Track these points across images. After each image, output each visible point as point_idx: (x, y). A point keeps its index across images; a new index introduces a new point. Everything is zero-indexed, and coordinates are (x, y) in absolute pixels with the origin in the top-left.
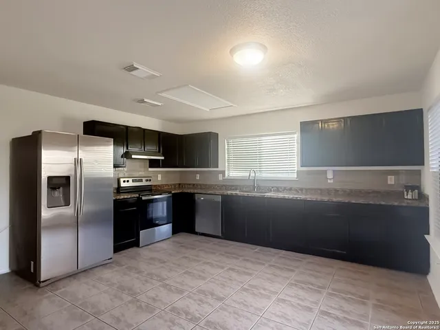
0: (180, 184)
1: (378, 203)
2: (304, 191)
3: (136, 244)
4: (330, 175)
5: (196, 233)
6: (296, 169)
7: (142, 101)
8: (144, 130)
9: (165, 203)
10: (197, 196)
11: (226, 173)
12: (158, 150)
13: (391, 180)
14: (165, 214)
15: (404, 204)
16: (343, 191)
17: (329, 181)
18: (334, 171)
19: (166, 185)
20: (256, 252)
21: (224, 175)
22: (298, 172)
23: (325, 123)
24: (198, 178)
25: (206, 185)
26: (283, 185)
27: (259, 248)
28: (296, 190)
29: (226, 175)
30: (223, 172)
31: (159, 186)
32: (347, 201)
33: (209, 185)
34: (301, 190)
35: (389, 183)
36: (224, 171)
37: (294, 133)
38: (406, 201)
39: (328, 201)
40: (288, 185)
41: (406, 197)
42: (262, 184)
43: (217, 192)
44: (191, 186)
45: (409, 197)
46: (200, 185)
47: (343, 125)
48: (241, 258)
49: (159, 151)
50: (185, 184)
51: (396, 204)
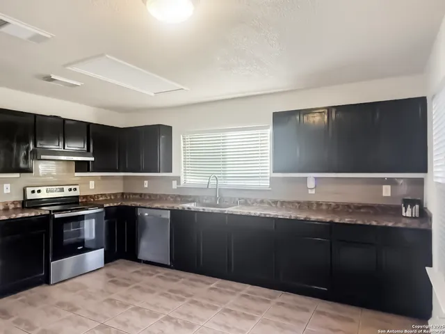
0: (123, 194)
1: (368, 224)
2: (279, 204)
3: (46, 281)
4: (311, 184)
5: (139, 261)
6: (269, 175)
7: (49, 79)
8: (64, 120)
9: (94, 220)
10: (139, 212)
11: (182, 179)
12: (86, 149)
13: (387, 191)
14: (94, 236)
15: (400, 225)
16: (327, 205)
17: (310, 192)
18: (316, 178)
19: (102, 195)
20: (212, 289)
21: (179, 183)
22: (272, 179)
23: (304, 114)
24: (146, 186)
25: (156, 195)
26: (253, 196)
27: (218, 281)
28: (269, 204)
29: (182, 183)
30: (178, 179)
31: (91, 196)
32: (328, 220)
33: (160, 195)
34: (275, 202)
35: (384, 194)
36: (179, 177)
37: (267, 128)
38: (404, 219)
39: (305, 220)
40: (260, 197)
41: (404, 214)
42: (226, 195)
43: (166, 206)
44: (137, 197)
45: (408, 214)
46: (150, 195)
47: (326, 117)
48: (188, 299)
49: (88, 150)
50: (129, 194)
51: (390, 224)
